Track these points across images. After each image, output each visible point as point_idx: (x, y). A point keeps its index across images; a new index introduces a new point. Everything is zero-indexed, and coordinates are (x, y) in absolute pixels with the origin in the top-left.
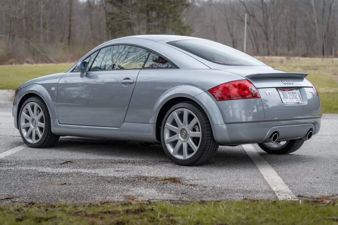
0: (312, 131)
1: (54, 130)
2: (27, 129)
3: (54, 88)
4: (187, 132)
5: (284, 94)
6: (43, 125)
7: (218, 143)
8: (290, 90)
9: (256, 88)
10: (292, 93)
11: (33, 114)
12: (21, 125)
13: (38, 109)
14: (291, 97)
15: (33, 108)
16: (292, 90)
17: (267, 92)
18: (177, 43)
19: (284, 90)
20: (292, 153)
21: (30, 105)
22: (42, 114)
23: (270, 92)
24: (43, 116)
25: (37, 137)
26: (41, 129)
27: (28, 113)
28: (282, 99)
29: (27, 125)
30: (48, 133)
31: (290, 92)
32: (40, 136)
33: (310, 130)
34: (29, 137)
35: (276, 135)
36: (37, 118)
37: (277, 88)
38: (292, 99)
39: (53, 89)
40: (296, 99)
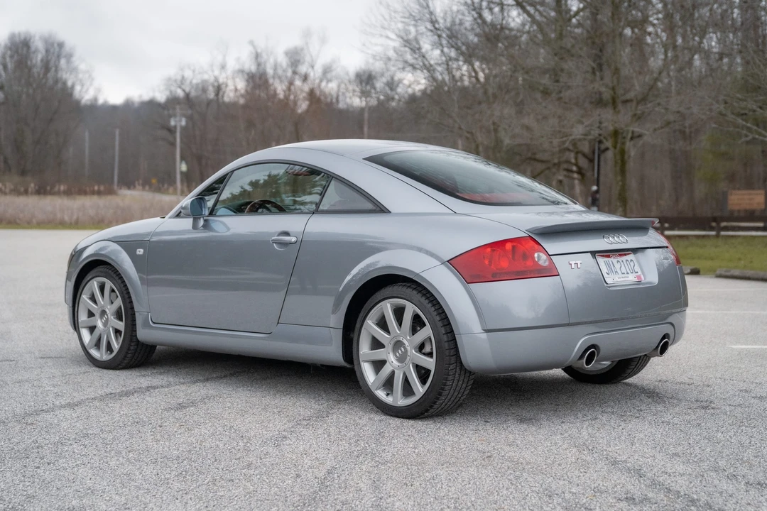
0: (669, 339)
1: (143, 334)
2: (92, 329)
3: (142, 250)
4: (406, 351)
5: (608, 266)
6: (121, 325)
7: (470, 372)
8: (621, 255)
9: (550, 255)
10: (624, 261)
11: (103, 300)
12: (80, 321)
13: (113, 291)
14: (624, 270)
15: (102, 288)
16: (625, 255)
17: (573, 263)
18: (387, 158)
19: (608, 256)
20: (627, 381)
21: (98, 282)
22: (119, 302)
23: (579, 262)
24: (120, 308)
25: (109, 348)
26: (117, 332)
27: (93, 299)
28: (605, 275)
29: (91, 322)
30: (131, 341)
31: (621, 259)
32: (116, 346)
33: (664, 337)
34: (95, 346)
35: (593, 352)
36: (110, 310)
37: (594, 253)
38: (626, 275)
39: (140, 252)
40: (635, 275)
